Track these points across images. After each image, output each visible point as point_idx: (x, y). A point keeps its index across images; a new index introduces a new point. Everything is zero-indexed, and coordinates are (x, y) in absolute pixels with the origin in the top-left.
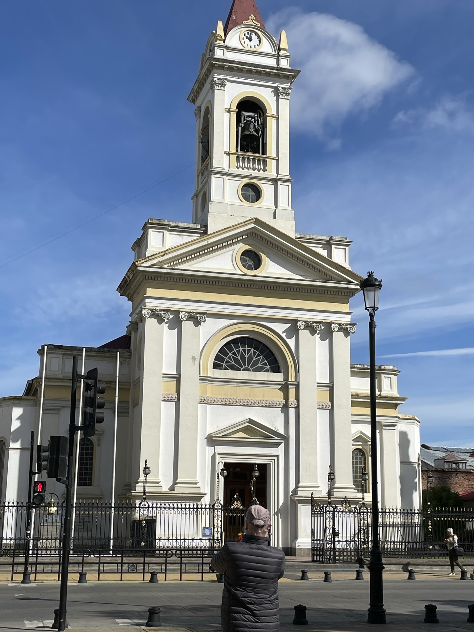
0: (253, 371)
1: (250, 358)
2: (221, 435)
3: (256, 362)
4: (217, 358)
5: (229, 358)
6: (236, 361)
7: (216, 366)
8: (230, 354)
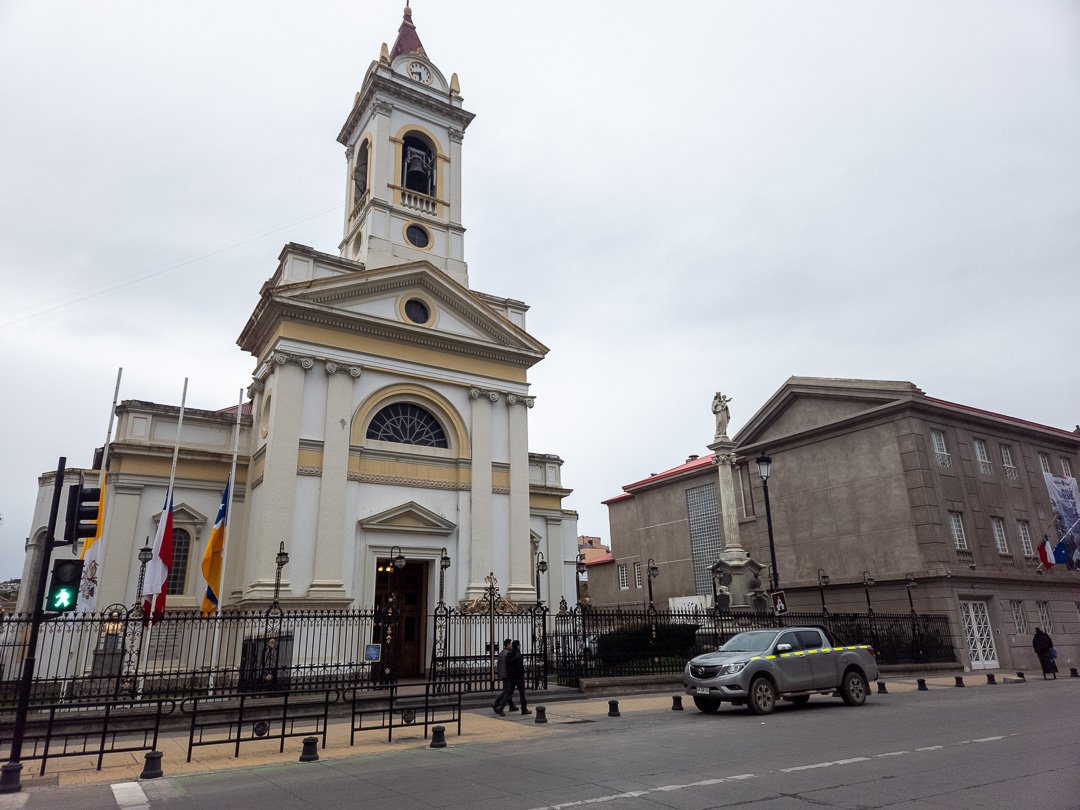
0: (416, 444)
1: (412, 429)
2: (374, 522)
3: (420, 434)
4: (372, 425)
5: (387, 427)
6: (395, 430)
7: (370, 436)
8: (388, 422)
